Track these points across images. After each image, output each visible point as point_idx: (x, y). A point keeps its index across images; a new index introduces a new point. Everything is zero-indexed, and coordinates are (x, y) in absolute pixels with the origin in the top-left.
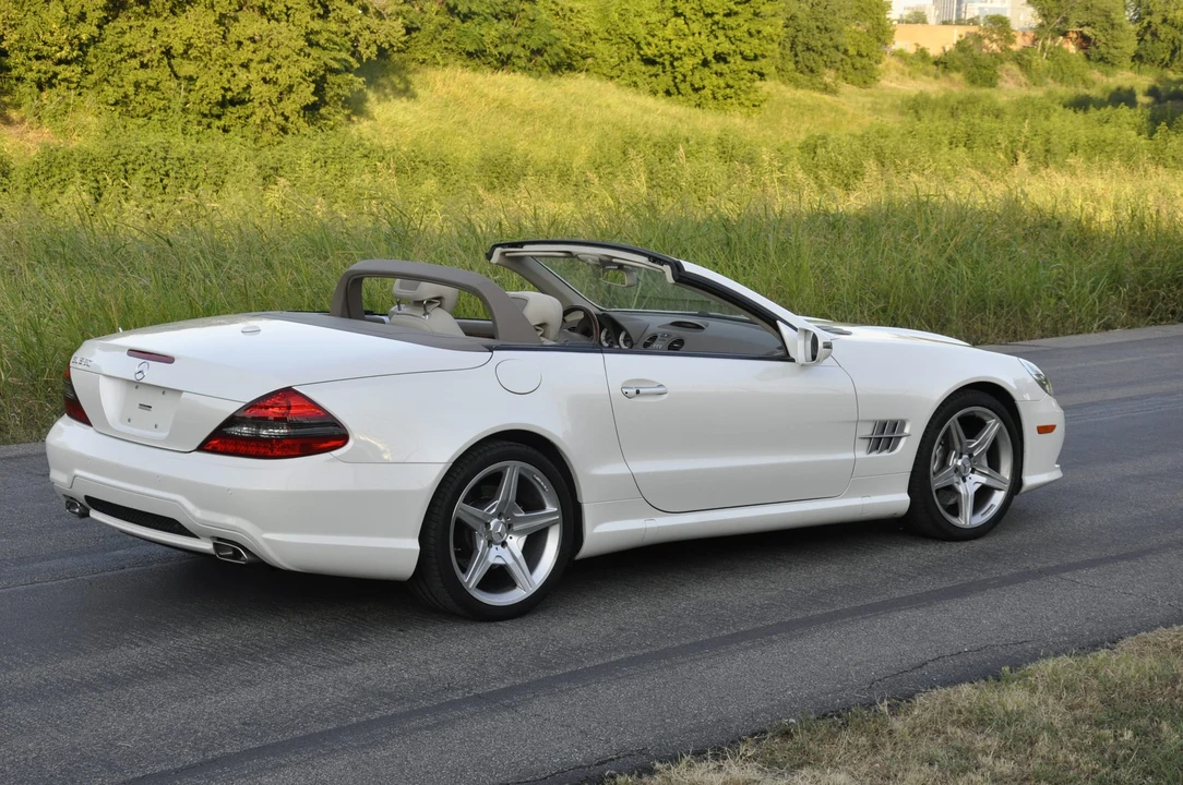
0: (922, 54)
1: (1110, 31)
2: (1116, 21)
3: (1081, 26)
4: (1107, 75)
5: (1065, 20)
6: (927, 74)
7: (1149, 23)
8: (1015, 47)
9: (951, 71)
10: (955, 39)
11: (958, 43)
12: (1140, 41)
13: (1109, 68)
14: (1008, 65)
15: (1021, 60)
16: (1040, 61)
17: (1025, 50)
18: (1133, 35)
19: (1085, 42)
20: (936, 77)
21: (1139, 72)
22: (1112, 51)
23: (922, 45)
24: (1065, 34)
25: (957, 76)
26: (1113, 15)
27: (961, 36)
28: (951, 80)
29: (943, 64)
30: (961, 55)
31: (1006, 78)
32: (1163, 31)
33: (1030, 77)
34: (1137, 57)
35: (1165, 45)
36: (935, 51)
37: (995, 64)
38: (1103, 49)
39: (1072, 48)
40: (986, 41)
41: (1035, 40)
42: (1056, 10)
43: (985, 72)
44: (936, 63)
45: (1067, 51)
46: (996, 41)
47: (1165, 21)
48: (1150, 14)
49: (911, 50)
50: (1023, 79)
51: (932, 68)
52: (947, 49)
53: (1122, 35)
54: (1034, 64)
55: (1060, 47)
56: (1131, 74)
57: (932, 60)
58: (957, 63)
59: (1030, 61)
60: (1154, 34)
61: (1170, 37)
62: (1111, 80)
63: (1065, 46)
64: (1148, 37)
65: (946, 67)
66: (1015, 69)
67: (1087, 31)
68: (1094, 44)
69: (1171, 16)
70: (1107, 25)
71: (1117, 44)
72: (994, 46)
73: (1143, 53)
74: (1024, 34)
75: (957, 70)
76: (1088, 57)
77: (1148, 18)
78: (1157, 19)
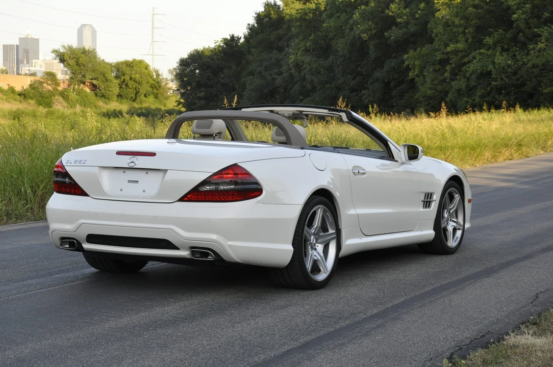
0: (12, 90)
1: (106, 83)
2: (108, 78)
3: (92, 79)
4: (106, 104)
5: (84, 76)
6: (15, 100)
7: (124, 79)
8: (60, 88)
9: (28, 99)
10: (29, 83)
11: (31, 85)
12: (120, 88)
13: (106, 100)
14: (57, 97)
15: (63, 94)
16: (73, 96)
17: (65, 90)
18: (117, 85)
19: (94, 87)
20: (21, 102)
21: (121, 103)
22: (108, 92)
23: (12, 85)
24: (84, 83)
25: (32, 102)
26: (106, 75)
27: (32, 81)
28: (29, 104)
29: (23, 95)
30: (33, 91)
31: (57, 103)
32: (131, 83)
33: (68, 103)
34: (120, 96)
35: (132, 90)
36: (18, 88)
37: (51, 97)
38: (103, 91)
39: (88, 90)
40: (45, 85)
41: (69, 85)
42: (79, 71)
43: (46, 100)
44: (20, 95)
45: (85, 92)
46: (50, 85)
47: (131, 79)
48: (124, 75)
49: (6, 87)
50: (65, 104)
51: (18, 97)
52: (25, 88)
53: (112, 85)
54: (70, 97)
55: (82, 89)
56: (117, 104)
57: (18, 93)
58: (31, 95)
59: (68, 96)
60: (127, 85)
61: (134, 86)
62: (108, 106)
63: (84, 89)
64: (124, 86)
65: (25, 97)
66: (61, 99)
67: (94, 82)
68: (99, 88)
69: (133, 76)
70: (104, 80)
71: (109, 89)
72: (49, 87)
73: (122, 94)
74: (64, 82)
75: (32, 99)
76: (96, 95)
77: (123, 77)
78: (127, 78)
